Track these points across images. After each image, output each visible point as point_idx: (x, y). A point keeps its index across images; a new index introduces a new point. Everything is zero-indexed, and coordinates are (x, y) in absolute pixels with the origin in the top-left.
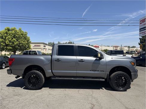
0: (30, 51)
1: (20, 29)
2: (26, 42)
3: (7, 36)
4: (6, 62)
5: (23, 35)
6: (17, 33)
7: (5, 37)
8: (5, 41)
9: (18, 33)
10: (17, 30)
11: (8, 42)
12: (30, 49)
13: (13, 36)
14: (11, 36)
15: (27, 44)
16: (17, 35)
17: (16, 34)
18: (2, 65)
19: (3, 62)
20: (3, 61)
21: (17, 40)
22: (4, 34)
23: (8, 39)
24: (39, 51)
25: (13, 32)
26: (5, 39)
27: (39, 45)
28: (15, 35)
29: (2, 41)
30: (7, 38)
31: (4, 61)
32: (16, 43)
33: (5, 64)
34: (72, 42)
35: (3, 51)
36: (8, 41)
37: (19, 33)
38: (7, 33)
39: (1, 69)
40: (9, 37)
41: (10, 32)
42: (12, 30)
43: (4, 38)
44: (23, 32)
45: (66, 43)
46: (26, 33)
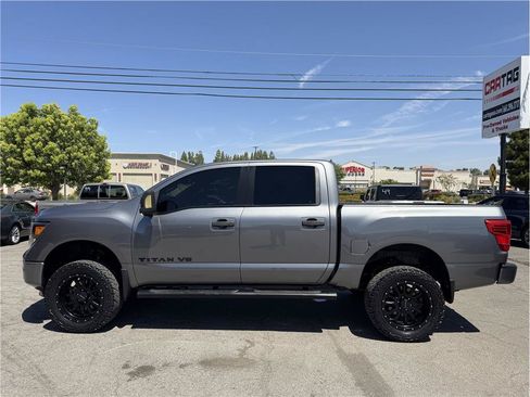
0: (105, 187)
1: (73, 111)
2: (93, 155)
3: (28, 134)
4: (22, 223)
5: (82, 129)
6: (62, 125)
7: (23, 136)
8: (22, 149)
9: (66, 123)
10: (64, 111)
11: (29, 155)
12: (106, 178)
13: (48, 135)
14: (42, 133)
15: (96, 161)
16: (61, 131)
17: (60, 127)
18: (8, 233)
19: (12, 222)
20: (12, 217)
21: (63, 148)
22: (17, 127)
23: (31, 143)
24: (134, 187)
25: (49, 120)
26: (21, 145)
27: (144, 161)
28: (54, 132)
29: (11, 152)
30: (28, 140)
31: (16, 220)
32: (56, 159)
33: (20, 229)
34: (268, 153)
35: (16, 183)
36: (30, 151)
37: (69, 124)
38: (26, 123)
39: (3, 245)
40: (36, 136)
41: (39, 119)
42: (45, 113)
43: (18, 139)
44: (82, 119)
45: (246, 154)
46: (92, 121)
